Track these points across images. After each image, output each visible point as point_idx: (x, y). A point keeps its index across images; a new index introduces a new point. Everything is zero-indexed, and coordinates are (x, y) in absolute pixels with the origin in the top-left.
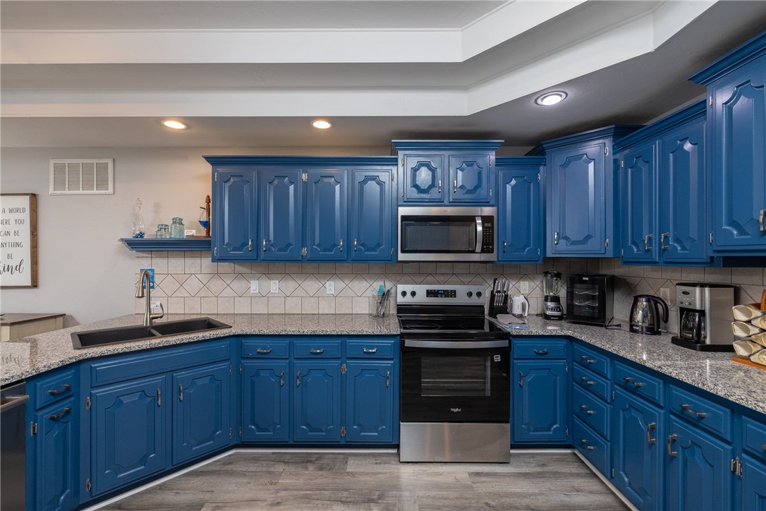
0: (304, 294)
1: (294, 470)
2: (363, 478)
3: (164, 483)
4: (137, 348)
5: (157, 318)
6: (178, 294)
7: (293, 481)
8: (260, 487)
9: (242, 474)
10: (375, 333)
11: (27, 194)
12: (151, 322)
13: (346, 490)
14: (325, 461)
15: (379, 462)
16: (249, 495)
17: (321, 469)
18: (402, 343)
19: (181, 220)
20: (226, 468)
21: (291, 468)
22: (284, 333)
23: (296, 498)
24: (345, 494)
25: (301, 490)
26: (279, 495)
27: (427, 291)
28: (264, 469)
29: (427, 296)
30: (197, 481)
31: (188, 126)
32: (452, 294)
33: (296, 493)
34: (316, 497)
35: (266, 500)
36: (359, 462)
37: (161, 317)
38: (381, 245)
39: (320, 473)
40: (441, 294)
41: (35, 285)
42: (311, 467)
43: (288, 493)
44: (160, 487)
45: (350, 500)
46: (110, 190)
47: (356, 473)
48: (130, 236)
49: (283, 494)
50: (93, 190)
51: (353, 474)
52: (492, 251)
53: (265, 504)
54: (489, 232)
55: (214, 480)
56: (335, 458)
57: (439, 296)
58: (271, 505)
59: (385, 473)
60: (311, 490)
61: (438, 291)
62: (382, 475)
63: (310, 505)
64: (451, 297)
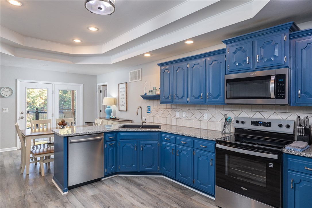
0: (195, 119)
1: (173, 189)
2: (194, 202)
3: (138, 177)
4: (129, 130)
5: (144, 123)
6: (156, 116)
7: (170, 192)
8: (159, 189)
9: (158, 183)
10: (206, 138)
11: (125, 83)
12: (142, 124)
13: (184, 202)
14: (186, 191)
15: (207, 201)
16: (154, 189)
17: (182, 193)
18: (215, 145)
19: (156, 88)
20: (156, 180)
21: (173, 188)
22: (173, 133)
23: (166, 196)
24: (182, 203)
25: (170, 195)
26: (162, 193)
27: (252, 121)
28: (165, 185)
29: (251, 125)
30: (146, 179)
31: (152, 55)
32: (268, 124)
33: (167, 195)
34: (172, 199)
35: (157, 192)
36: (199, 198)
37: (145, 123)
38: (220, 95)
39: (181, 194)
40: (260, 124)
41: (127, 111)
42: (180, 191)
43: (165, 194)
44: (137, 177)
45: (182, 205)
46: (141, 80)
47: (193, 200)
48: (143, 95)
49: (164, 193)
50: (134, 80)
51: (192, 200)
52: (284, 97)
53: (156, 193)
54: (282, 85)
55: (150, 181)
56: (191, 192)
57: (259, 125)
58: (158, 194)
59: (205, 206)
60: (172, 196)
61: (259, 122)
62: (203, 205)
63: (168, 200)
64: (267, 126)
